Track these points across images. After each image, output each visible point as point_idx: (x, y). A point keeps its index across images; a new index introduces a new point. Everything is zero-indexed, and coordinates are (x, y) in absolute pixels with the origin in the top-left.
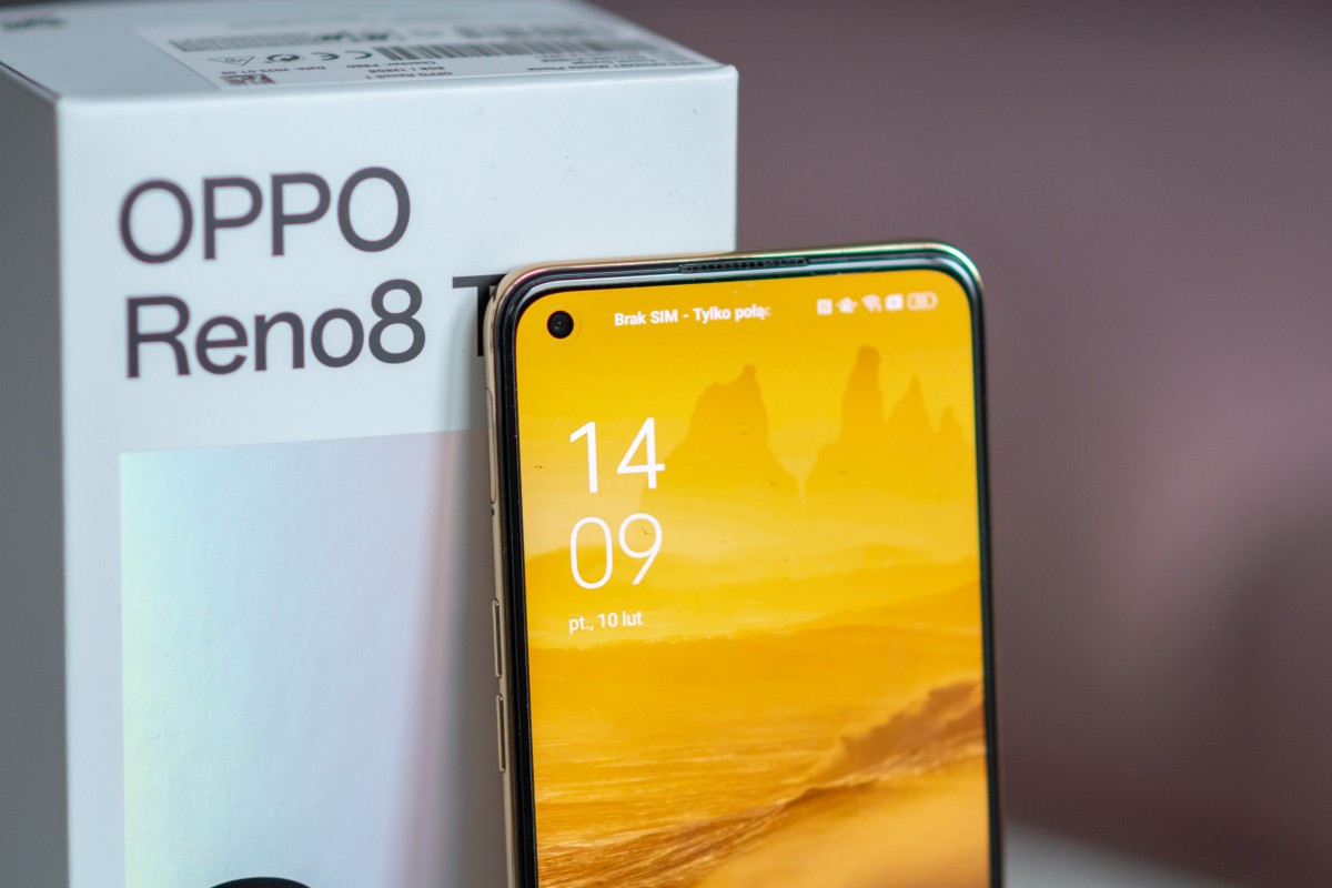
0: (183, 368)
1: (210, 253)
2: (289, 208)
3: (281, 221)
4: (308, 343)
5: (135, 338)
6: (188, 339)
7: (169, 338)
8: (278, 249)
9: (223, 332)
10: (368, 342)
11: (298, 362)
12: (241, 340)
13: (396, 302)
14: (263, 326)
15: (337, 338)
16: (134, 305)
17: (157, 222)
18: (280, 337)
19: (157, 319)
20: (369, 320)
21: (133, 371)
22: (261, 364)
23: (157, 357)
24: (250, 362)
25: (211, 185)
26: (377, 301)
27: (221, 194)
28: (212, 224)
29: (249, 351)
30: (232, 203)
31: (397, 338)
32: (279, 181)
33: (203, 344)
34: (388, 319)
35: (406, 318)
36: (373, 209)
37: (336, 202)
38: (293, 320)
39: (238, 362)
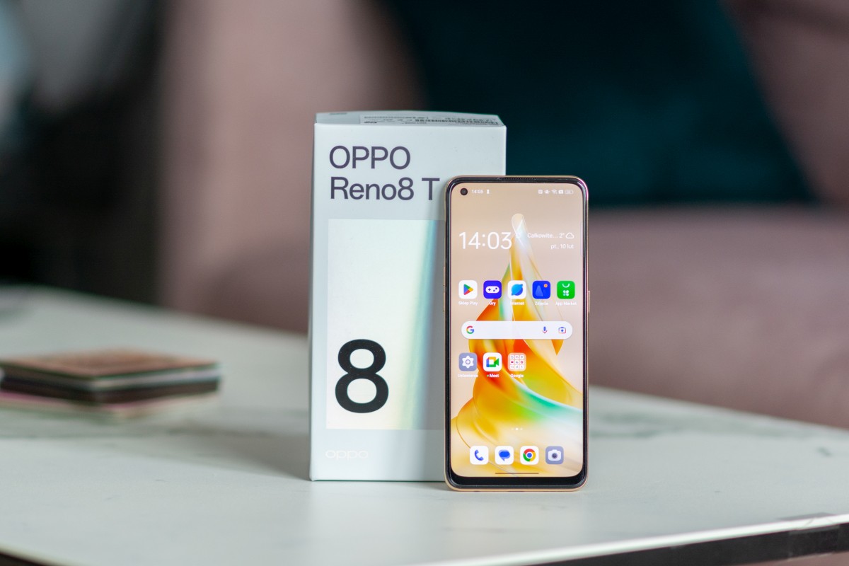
0: (346, 197)
1: (354, 166)
2: (376, 156)
3: (374, 159)
4: (381, 193)
5: (333, 188)
6: (348, 189)
7: (343, 188)
8: (373, 166)
9: (357, 188)
10: (397, 193)
11: (378, 198)
12: (362, 191)
13: (406, 183)
14: (368, 187)
15: (389, 192)
16: (333, 179)
17: (340, 157)
18: (373, 191)
19: (339, 183)
20: (398, 188)
21: (333, 197)
22: (368, 197)
23: (339, 193)
24: (365, 196)
25: (355, 148)
26: (400, 183)
27: (357, 151)
28: (355, 159)
29: (364, 194)
30: (360, 153)
31: (406, 193)
32: (374, 149)
33: (352, 191)
34: (403, 188)
35: (408, 188)
36: (400, 158)
37: (389, 155)
38: (377, 186)
39: (361, 196)
